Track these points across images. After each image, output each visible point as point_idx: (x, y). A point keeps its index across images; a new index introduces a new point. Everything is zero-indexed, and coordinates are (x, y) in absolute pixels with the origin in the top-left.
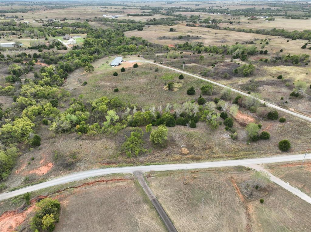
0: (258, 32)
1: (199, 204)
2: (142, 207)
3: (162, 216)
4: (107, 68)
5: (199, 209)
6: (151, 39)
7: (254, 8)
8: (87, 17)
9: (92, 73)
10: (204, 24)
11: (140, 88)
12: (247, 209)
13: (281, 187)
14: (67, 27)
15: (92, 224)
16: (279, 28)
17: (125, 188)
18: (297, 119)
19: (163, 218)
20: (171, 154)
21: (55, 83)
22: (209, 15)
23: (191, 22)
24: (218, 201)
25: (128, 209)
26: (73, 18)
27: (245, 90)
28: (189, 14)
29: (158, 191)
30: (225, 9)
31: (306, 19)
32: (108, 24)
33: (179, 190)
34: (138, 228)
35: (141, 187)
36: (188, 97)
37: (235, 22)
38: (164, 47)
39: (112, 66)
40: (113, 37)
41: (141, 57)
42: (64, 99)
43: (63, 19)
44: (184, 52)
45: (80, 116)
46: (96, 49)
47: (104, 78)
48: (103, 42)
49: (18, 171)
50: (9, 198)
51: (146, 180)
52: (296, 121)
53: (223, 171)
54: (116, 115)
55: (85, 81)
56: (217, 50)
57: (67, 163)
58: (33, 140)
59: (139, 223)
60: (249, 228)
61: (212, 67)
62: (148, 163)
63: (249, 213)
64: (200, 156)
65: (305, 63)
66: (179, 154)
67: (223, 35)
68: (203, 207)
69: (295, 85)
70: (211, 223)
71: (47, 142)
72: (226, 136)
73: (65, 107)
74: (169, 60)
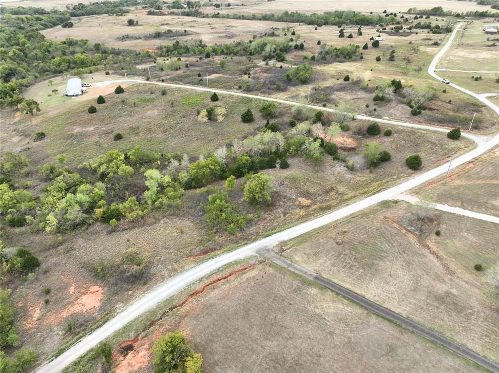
0: (265, 18)
1: (375, 262)
2: (309, 293)
3: (343, 294)
4: (64, 101)
5: (380, 268)
9: (37, 115)
11: (160, 126)
12: (429, 249)
13: (443, 211)
15: (257, 344)
16: (292, 11)
17: (263, 277)
18: (402, 128)
19: (347, 296)
20: (288, 211)
23: (151, 7)
24: (394, 250)
25: (292, 303)
27: (317, 103)
29: (311, 265)
33: (337, 253)
34: (325, 321)
35: (284, 268)
36: (248, 127)
37: (221, 4)
39: (71, 96)
40: (24, 43)
41: (113, 73)
42: (22, 171)
44: (182, 59)
45: (91, 194)
46: (11, 69)
47: (73, 120)
48: (11, 54)
49: (29, 323)
50: (64, 370)
51: (283, 257)
52: (403, 131)
53: (370, 213)
54: (163, 176)
55: (37, 132)
56: (233, 50)
57: (132, 275)
58: (19, 259)
59: (322, 313)
60: (446, 268)
61: (247, 76)
62: (267, 234)
63: (434, 252)
64: (329, 203)
65: (358, 56)
66: (300, 208)
67: (221, 25)
68: (381, 263)
69: (370, 85)
70: (404, 278)
71: (51, 255)
72: (340, 168)
73: (36, 186)
74: (169, 73)
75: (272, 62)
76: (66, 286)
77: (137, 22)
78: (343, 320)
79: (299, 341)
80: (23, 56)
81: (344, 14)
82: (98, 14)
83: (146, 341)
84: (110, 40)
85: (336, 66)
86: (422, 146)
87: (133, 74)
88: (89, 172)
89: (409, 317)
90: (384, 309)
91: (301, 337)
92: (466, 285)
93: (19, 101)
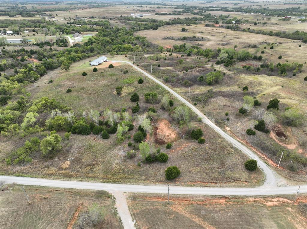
0: (278, 35)
7: (299, 7)
9: (67, 72)
10: (225, 25)
11: (93, 90)
14: (87, 25)
16: (303, 31)
18: (221, 141)
20: (50, 166)
27: (193, 101)
30: (265, 9)
32: (129, 23)
33: (16, 210)
39: (92, 65)
41: (128, 57)
43: (90, 18)
44: (174, 54)
52: (218, 144)
53: (81, 194)
65: (293, 73)
72: (123, 153)
77: (187, 30)
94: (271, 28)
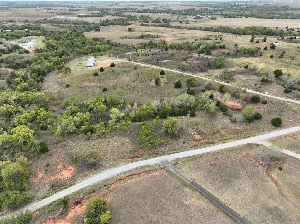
0: (207, 29)
1: (232, 179)
2: (185, 191)
3: (206, 195)
4: (84, 69)
5: (234, 184)
6: (114, 39)
7: (194, 8)
8: (35, 18)
9: (69, 75)
10: (156, 24)
11: (128, 86)
12: (271, 177)
13: (289, 155)
14: (17, 29)
15: (146, 214)
16: (225, 26)
17: (160, 177)
18: (275, 100)
19: (208, 197)
20: (186, 141)
21: (32, 87)
22: (157, 15)
23: (143, 22)
24: (247, 174)
25: (173, 195)
26: (20, 20)
27: (223, 80)
28: (138, 15)
29: (191, 175)
30: (169, 10)
31: (240, 18)
32: (62, 26)
33: (209, 171)
34: (190, 209)
35: (174, 173)
36: (177, 91)
37: (183, 21)
38: (130, 46)
39: (88, 66)
40: (74, 39)
41: (112, 56)
42: (54, 103)
43: (9, 22)
44: (152, 50)
45: (82, 118)
46: (63, 51)
47: (85, 79)
48: (66, 44)
49: (36, 180)
50: (44, 207)
51: (175, 167)
52: (275, 102)
53: (238, 149)
54: (120, 113)
55: (66, 84)
56: (182, 47)
57: (90, 164)
58: (39, 146)
59: (189, 204)
60: (281, 192)
61: (185, 62)
62: (170, 152)
63: (274, 180)
64: (213, 140)
65: (259, 54)
66: (194, 141)
67: (179, 33)
68: (236, 181)
69: (261, 72)
70: (249, 193)
71: (55, 147)
72: (226, 120)
73: (58, 111)
74: (142, 57)
75: (202, 55)
76: (57, 164)
77: (133, 29)
78: (201, 211)
79: (170, 218)
80: (72, 46)
81: (258, 28)
82: (115, 25)
83: (88, 201)
84: (117, 38)
85: (242, 59)
86: (287, 113)
87: (122, 57)
88: (85, 107)
89: (245, 218)
90: (230, 209)
91: (172, 216)
92: (292, 205)
93: (62, 67)
94: (197, 25)
